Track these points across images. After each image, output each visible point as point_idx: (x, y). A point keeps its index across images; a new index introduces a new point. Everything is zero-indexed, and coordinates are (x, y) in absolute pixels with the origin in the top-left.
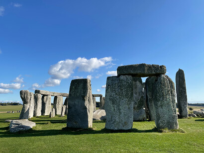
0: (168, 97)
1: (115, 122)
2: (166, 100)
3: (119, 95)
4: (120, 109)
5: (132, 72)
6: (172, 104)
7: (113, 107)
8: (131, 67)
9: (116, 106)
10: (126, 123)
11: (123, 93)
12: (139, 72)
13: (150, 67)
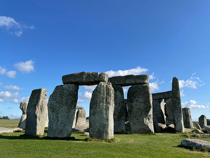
0: (101, 104)
1: (52, 130)
2: (99, 108)
3: (59, 103)
4: (58, 117)
5: (73, 80)
6: (105, 112)
7: (53, 114)
8: (72, 75)
9: (55, 114)
10: (61, 131)
11: (63, 101)
12: (78, 80)
13: (89, 75)
